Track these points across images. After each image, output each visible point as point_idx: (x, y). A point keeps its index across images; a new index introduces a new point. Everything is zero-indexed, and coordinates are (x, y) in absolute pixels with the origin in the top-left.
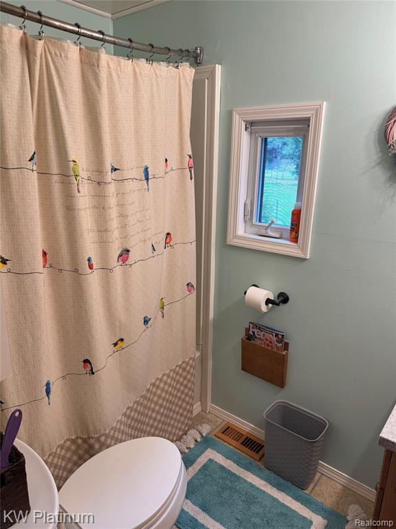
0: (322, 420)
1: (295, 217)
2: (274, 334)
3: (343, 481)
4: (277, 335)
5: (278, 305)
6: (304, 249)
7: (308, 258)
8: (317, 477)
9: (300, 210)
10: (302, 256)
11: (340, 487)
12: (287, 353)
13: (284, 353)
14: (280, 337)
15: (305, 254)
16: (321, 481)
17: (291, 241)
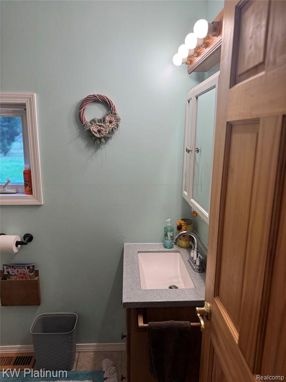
0: (73, 315)
1: (27, 175)
2: (26, 267)
3: (93, 349)
4: (28, 267)
5: (26, 244)
6: (38, 198)
7: (42, 204)
8: (77, 356)
9: (30, 170)
10: (38, 203)
11: (92, 353)
12: (38, 278)
13: (36, 279)
14: (31, 268)
15: (40, 201)
16: (80, 357)
17: (27, 194)
